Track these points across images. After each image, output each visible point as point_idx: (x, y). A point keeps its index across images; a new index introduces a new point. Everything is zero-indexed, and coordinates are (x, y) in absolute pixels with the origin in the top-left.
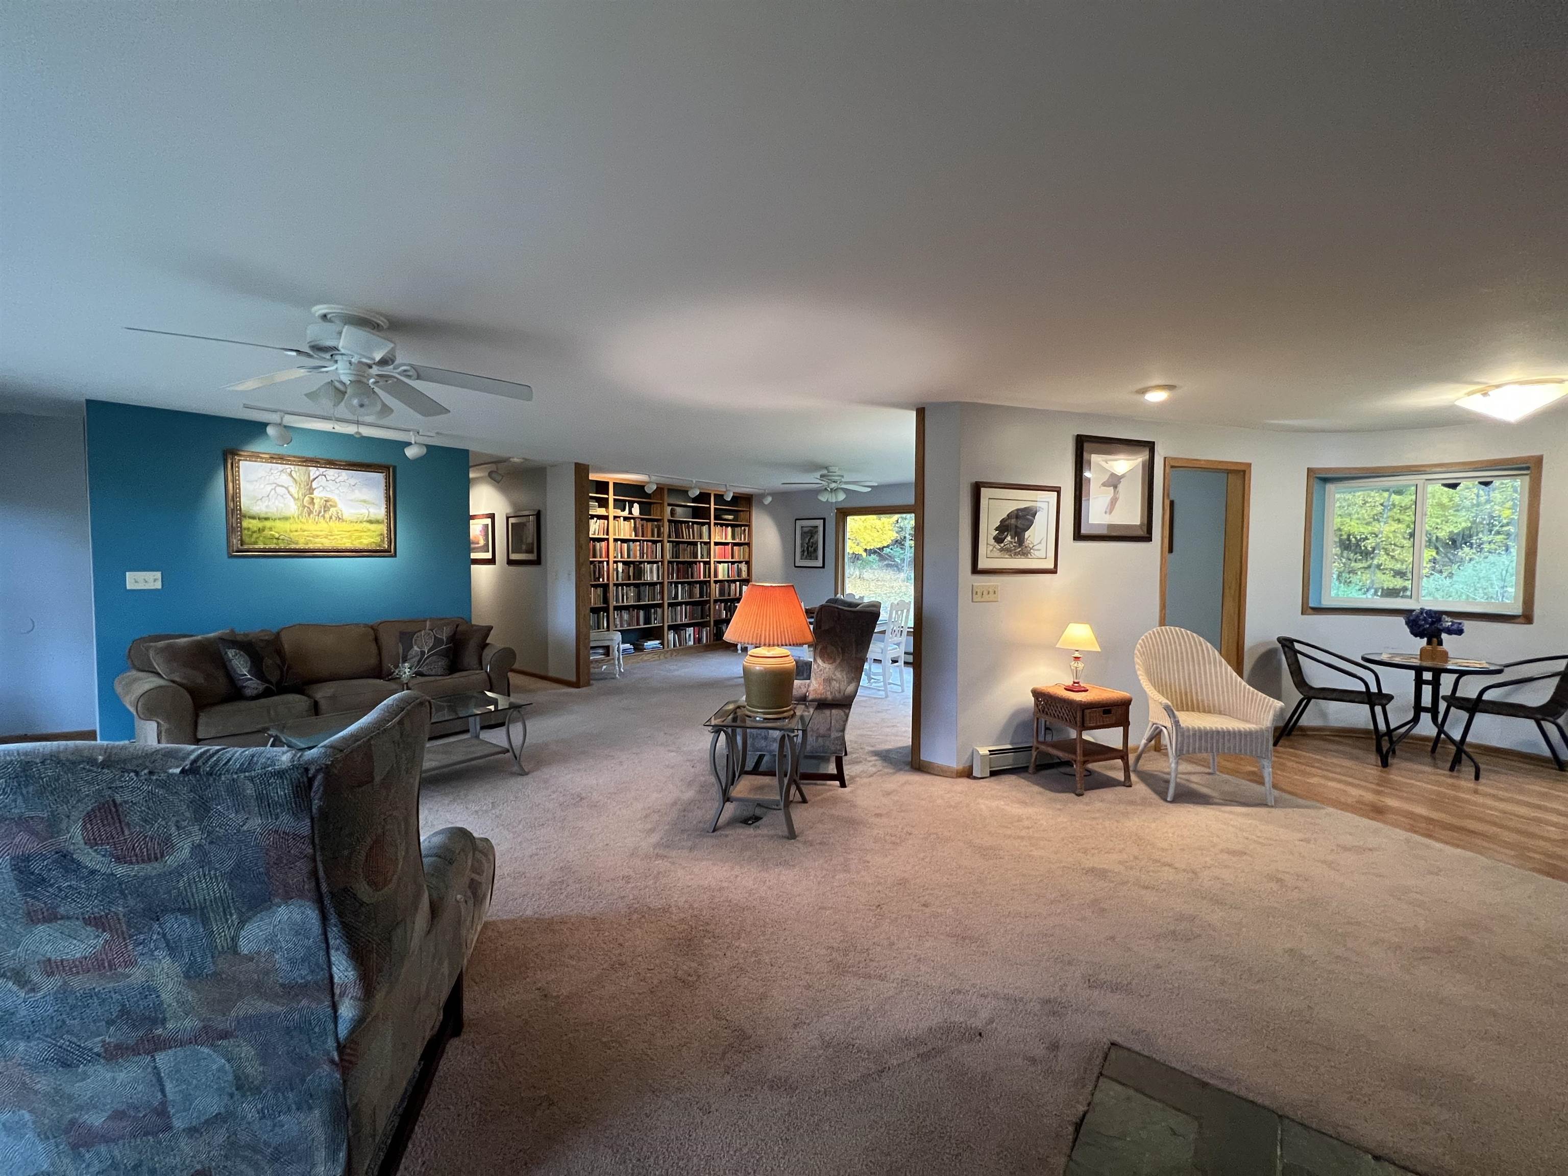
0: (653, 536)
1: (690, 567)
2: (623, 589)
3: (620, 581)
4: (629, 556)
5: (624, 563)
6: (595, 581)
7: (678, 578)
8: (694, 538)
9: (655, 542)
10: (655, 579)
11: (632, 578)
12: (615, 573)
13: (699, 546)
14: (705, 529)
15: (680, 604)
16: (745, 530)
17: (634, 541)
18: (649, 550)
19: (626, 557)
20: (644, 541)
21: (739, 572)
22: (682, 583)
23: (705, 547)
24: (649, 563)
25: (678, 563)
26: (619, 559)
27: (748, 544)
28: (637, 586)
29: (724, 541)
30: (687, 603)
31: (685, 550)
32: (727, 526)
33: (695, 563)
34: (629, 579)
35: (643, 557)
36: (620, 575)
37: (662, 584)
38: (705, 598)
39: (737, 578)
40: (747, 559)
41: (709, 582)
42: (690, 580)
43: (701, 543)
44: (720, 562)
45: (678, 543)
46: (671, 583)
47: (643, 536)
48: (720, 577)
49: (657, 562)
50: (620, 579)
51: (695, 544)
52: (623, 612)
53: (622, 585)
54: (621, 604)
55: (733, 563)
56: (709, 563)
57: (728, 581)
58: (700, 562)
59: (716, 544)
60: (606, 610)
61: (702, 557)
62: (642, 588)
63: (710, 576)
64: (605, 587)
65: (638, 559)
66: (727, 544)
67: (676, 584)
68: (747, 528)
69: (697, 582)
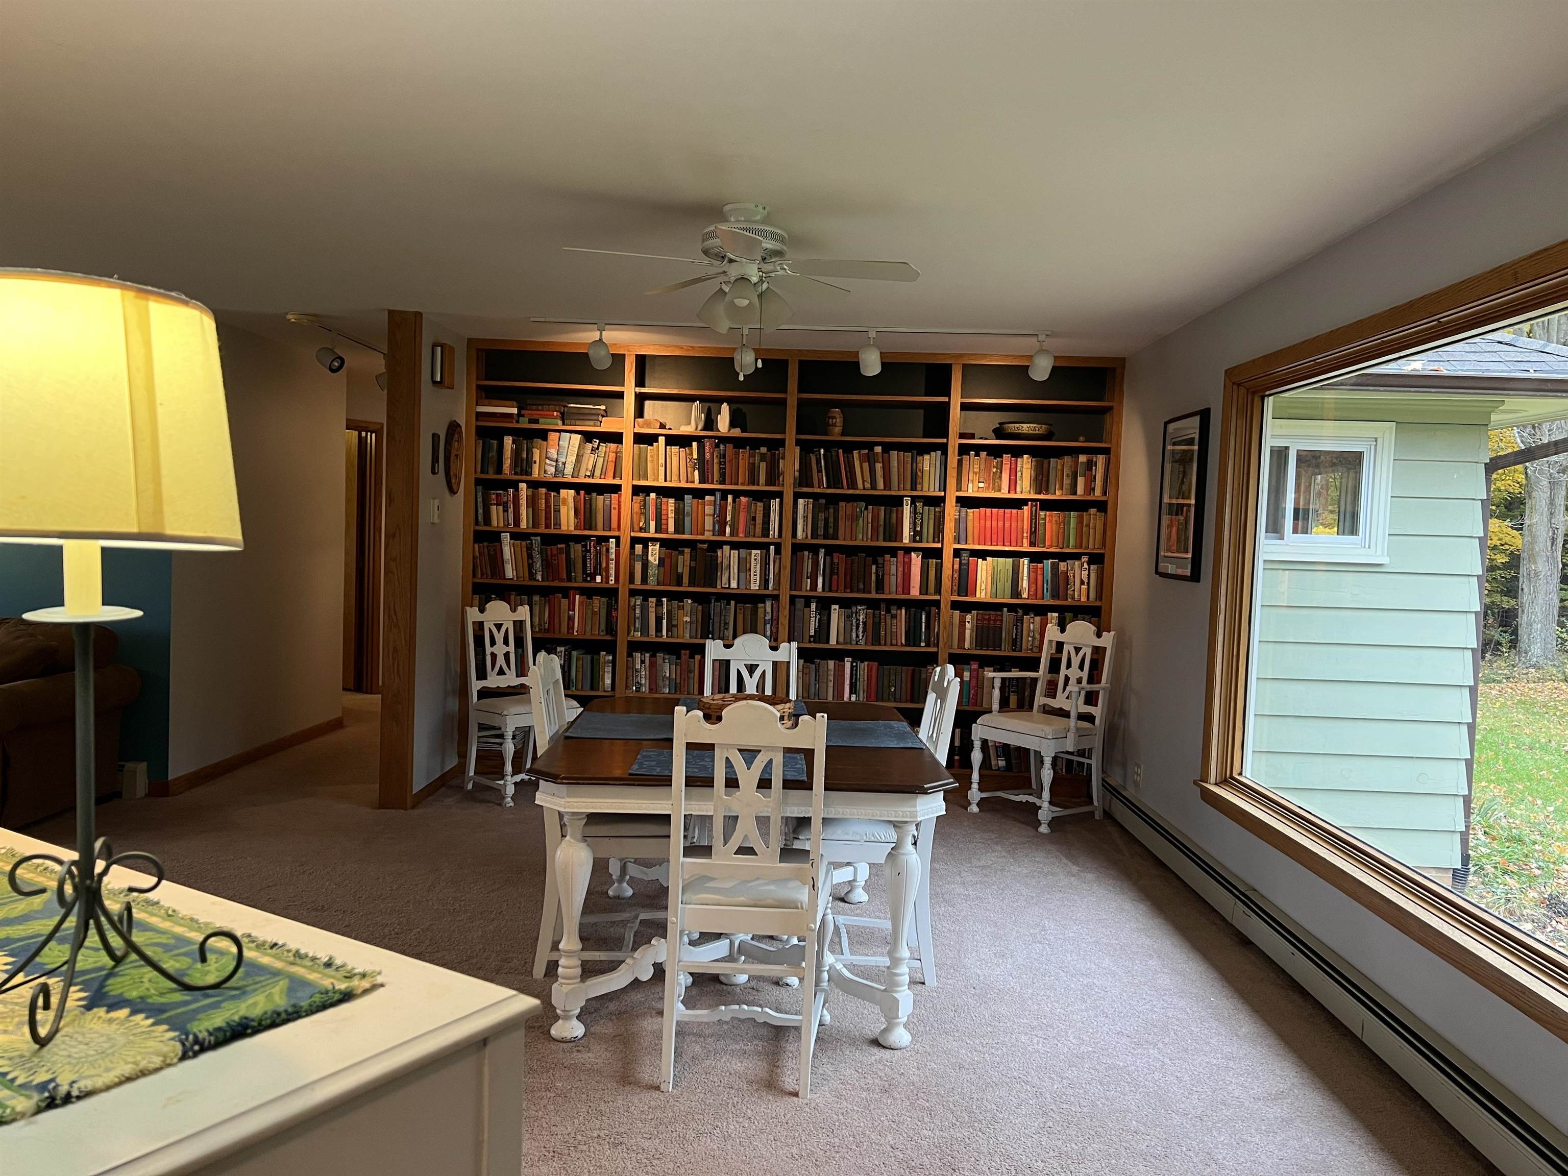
0: (753, 480)
1: (875, 562)
2: (659, 604)
3: (652, 584)
4: (679, 528)
5: (664, 543)
6: (585, 580)
7: (828, 586)
8: (887, 485)
9: (756, 496)
10: (755, 586)
11: (686, 580)
12: (638, 566)
13: (907, 510)
14: (929, 463)
15: (838, 655)
16: (1090, 465)
17: (699, 494)
18: (742, 516)
19: (671, 528)
20: (725, 494)
21: (1060, 583)
22: (845, 604)
23: (929, 513)
24: (735, 546)
25: (830, 550)
26: (652, 533)
27: (1102, 506)
28: (699, 598)
29: (1004, 494)
30: (858, 656)
31: (854, 518)
32: (1017, 452)
33: (893, 552)
34: (679, 583)
35: (723, 533)
36: (652, 572)
37: (775, 598)
38: (923, 647)
39: (1048, 601)
40: (1093, 546)
41: (937, 604)
42: (874, 595)
43: (914, 499)
44: (983, 554)
45: (833, 500)
46: (808, 601)
47: (723, 482)
48: (982, 594)
49: (764, 547)
50: (652, 579)
51: (898, 502)
52: (660, 655)
53: (658, 595)
54: (652, 636)
55: (1036, 558)
56: (937, 554)
57: (1012, 608)
58: (908, 550)
59: (966, 502)
60: (611, 648)
61: (917, 535)
62: (715, 607)
63: (938, 591)
64: (611, 593)
65: (708, 536)
66: (1018, 504)
67: (824, 605)
68: (1101, 460)
69: (900, 603)
